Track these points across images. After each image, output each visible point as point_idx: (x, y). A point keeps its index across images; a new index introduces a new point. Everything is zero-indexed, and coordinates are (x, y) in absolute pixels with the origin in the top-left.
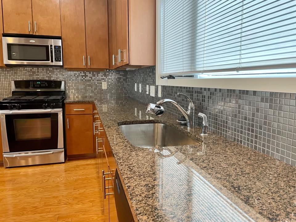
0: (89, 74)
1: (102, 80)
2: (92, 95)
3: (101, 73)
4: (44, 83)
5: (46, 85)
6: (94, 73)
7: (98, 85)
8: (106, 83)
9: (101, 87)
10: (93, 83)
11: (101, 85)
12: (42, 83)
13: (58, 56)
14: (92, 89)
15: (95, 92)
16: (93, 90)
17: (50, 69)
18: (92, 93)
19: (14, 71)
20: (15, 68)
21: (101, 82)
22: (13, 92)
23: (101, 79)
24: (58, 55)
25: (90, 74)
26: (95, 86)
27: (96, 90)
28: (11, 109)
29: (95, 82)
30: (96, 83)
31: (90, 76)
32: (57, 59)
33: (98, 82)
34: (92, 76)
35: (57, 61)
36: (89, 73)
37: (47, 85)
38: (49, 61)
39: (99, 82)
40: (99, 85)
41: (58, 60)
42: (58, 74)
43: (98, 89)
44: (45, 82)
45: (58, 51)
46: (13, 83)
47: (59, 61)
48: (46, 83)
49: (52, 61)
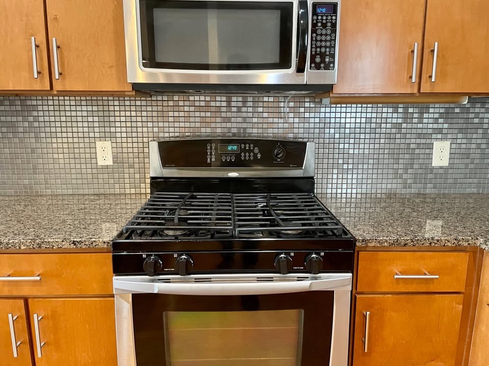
0: (390, 115)
1: (434, 136)
2: (394, 186)
3: (431, 110)
4: (250, 151)
5: (255, 155)
6: (411, 110)
7: (417, 151)
8: (447, 144)
9: (426, 161)
10: (402, 146)
11: (427, 151)
12: (245, 151)
13: (326, 47)
14: (396, 166)
15: (405, 176)
16: (400, 171)
17: (266, 99)
18: (394, 181)
19: (155, 108)
20: (160, 98)
21: (428, 141)
22: (152, 178)
23: (430, 131)
24: (326, 41)
25: (395, 115)
26: (407, 156)
27: (410, 171)
28: (156, 271)
29: (408, 141)
30: (412, 146)
31: (394, 121)
32: (318, 60)
33: (418, 141)
34: (400, 121)
35: (318, 67)
36: (390, 110)
37: (259, 156)
38: (289, 67)
39: (423, 141)
40: (423, 151)
41: (323, 61)
42: (291, 115)
43: (416, 166)
44: (252, 146)
45: (324, 26)
46: (154, 148)
47: (327, 67)
48: (256, 150)
49: (300, 69)
